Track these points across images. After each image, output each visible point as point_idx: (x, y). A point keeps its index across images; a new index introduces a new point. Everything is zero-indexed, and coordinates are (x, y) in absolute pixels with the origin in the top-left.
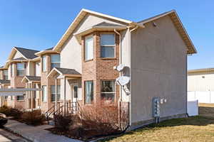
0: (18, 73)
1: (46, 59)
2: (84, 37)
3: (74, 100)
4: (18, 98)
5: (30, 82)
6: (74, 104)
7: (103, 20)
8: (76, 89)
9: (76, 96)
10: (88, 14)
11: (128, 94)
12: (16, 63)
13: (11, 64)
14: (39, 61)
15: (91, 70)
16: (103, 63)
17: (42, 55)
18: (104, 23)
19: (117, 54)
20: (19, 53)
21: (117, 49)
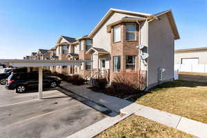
0: (63, 52)
1: (83, 43)
2: (113, 26)
3: (103, 68)
4: (64, 67)
5: (72, 57)
6: (103, 72)
7: (125, 16)
8: (104, 62)
9: (104, 66)
10: (114, 12)
11: (146, 65)
12: (62, 45)
13: (59, 46)
14: (78, 44)
15: (119, 48)
16: (128, 44)
17: (80, 40)
18: (126, 17)
19: (138, 38)
20: (63, 39)
21: (138, 34)
